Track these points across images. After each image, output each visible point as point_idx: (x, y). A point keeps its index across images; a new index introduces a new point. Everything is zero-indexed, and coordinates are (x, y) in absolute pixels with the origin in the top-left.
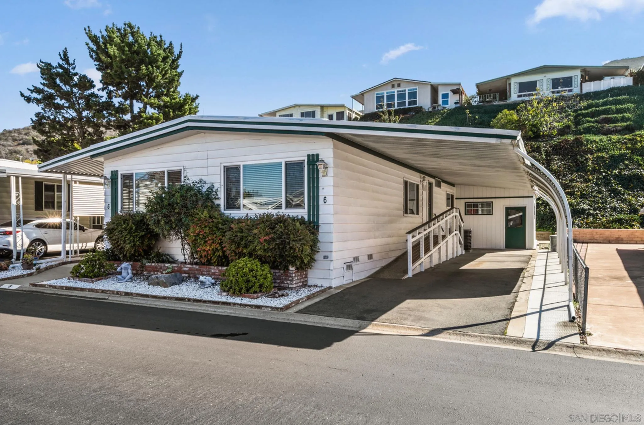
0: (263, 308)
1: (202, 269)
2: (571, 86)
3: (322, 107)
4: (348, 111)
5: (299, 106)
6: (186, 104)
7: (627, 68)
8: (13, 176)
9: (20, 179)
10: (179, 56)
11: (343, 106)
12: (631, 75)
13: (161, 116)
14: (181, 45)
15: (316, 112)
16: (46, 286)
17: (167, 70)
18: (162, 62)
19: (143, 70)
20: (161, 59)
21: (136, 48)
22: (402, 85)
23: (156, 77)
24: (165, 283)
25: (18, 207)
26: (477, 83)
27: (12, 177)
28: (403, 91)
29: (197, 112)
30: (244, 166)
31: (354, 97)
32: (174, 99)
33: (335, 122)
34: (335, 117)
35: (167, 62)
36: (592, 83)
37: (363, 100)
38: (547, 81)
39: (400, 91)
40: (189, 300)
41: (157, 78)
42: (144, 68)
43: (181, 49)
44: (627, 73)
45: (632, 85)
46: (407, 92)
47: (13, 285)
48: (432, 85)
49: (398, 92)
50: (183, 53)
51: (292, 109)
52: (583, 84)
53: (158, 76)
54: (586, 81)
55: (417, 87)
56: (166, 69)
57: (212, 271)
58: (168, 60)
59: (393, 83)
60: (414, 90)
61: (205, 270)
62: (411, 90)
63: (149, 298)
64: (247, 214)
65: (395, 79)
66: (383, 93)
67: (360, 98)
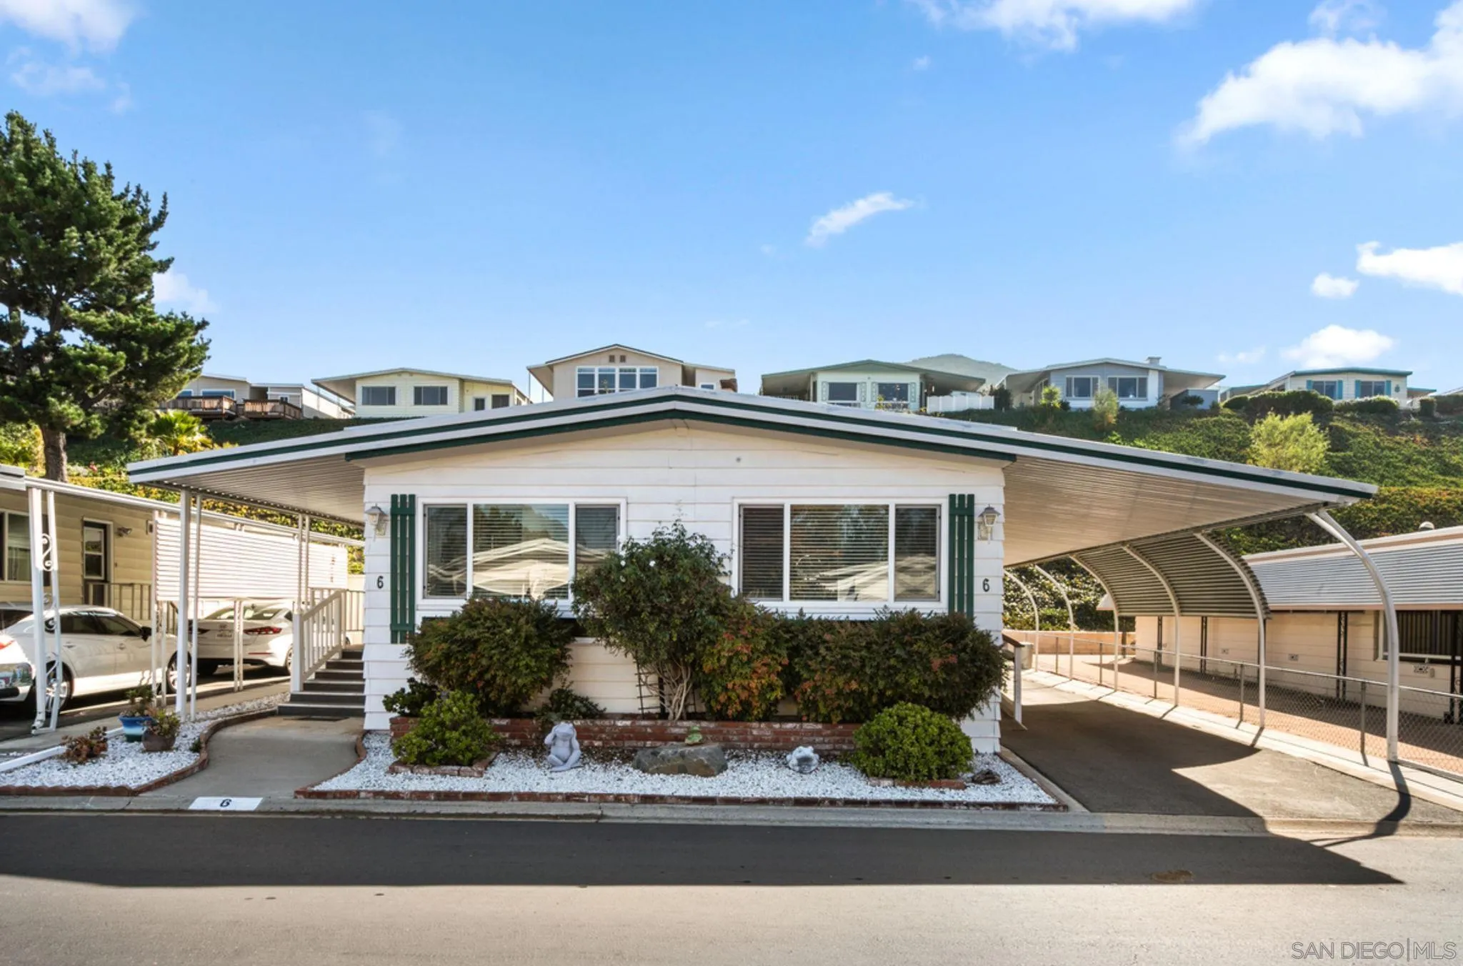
0: (1021, 808)
1: (725, 730)
2: (906, 400)
3: (462, 381)
4: (516, 396)
5: (411, 373)
6: (181, 338)
7: (982, 381)
8: (38, 488)
9: (51, 497)
10: (159, 222)
11: (509, 385)
12: (992, 393)
13: (122, 358)
14: (165, 198)
15: (449, 390)
16: (363, 795)
17: (131, 251)
18: (118, 228)
19: (71, 239)
20: (118, 220)
21: (48, 181)
22: (628, 360)
23: (104, 263)
24: (707, 766)
25: (47, 577)
26: (766, 372)
27: (34, 490)
28: (630, 370)
29: (204, 358)
30: (795, 510)
31: (532, 371)
32: (152, 321)
33: (489, 413)
34: (489, 403)
35: (131, 231)
36: (941, 398)
37: (551, 379)
38: (872, 387)
39: (625, 371)
40: (833, 802)
41: (108, 265)
42: (75, 234)
43: (164, 207)
44: (986, 387)
45: (992, 407)
46: (638, 374)
47: (233, 799)
48: (684, 368)
49: (621, 370)
50: (168, 217)
51: (395, 377)
52: (928, 398)
53: (110, 260)
54: (932, 394)
55: (657, 367)
56: (128, 247)
57: (755, 732)
58: (134, 227)
59: (612, 353)
60: (651, 371)
61: (734, 731)
62: (646, 370)
63: (716, 804)
64: (801, 610)
65: (617, 347)
66: (593, 370)
67: (544, 374)
